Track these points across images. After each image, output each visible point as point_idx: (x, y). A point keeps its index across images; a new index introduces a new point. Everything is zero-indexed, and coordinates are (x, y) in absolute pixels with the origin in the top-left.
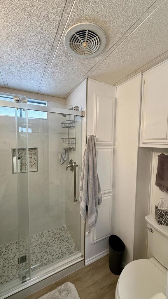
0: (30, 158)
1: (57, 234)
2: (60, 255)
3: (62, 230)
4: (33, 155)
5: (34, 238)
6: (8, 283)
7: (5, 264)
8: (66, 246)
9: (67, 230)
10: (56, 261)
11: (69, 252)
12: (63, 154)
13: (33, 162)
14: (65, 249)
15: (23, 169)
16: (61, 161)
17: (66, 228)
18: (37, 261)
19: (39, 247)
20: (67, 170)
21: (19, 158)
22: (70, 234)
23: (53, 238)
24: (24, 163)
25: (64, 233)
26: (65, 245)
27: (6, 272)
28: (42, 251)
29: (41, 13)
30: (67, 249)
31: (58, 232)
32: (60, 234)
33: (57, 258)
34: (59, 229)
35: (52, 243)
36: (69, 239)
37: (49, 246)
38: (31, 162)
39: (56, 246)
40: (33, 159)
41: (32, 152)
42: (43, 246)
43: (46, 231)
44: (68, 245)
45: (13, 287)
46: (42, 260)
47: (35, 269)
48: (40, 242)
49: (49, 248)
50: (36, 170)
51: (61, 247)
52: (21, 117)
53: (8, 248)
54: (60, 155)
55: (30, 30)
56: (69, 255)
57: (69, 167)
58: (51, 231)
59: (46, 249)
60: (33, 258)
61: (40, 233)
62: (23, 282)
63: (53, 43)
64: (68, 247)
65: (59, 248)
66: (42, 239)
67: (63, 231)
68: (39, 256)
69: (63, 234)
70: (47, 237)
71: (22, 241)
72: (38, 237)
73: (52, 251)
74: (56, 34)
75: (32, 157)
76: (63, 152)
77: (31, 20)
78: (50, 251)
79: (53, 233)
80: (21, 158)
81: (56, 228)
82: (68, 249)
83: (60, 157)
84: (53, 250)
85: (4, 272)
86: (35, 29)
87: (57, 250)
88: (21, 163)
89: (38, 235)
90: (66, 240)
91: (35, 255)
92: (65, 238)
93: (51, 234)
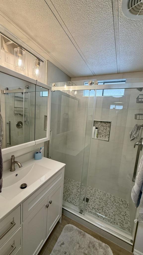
0: (105, 129)
1: (117, 202)
2: (112, 220)
3: (124, 203)
4: (107, 127)
5: (99, 192)
6: (74, 206)
7: (77, 194)
8: (121, 219)
9: (129, 207)
10: (106, 221)
11: (120, 225)
12: (134, 130)
13: (107, 133)
14: (119, 220)
15: (98, 137)
16: (131, 137)
17: (128, 205)
18: (94, 209)
19: (99, 201)
20: (135, 147)
21: (97, 128)
22: (129, 212)
23: (112, 203)
24: (100, 132)
25: (124, 207)
26: (120, 217)
27: (76, 199)
28: (100, 206)
29: (94, 5)
30: (120, 221)
31: (119, 202)
32: (120, 205)
33: (109, 221)
34: (120, 200)
35: (109, 206)
36: (127, 215)
37: (107, 206)
38: (105, 133)
39: (112, 211)
40: (107, 130)
41: (107, 124)
42: (102, 203)
43: (109, 194)
44: (122, 219)
45: (74, 210)
46: (97, 211)
47: (90, 213)
48: (101, 198)
49: (106, 207)
50: (108, 140)
51: (115, 215)
52: (103, 96)
53: (82, 187)
54: (131, 131)
55: (93, 25)
56: (120, 228)
57: (137, 144)
58: (113, 196)
59: (103, 206)
60: (93, 205)
61: (104, 192)
62: (80, 213)
63: (114, 21)
64: (122, 221)
65: (114, 215)
66: (104, 197)
67: (124, 205)
68: (96, 207)
69: (122, 206)
70: (108, 199)
71: (91, 188)
72: (101, 193)
73: (106, 211)
74: (113, 12)
75: (106, 129)
76: (134, 129)
77: (90, 16)
78: (105, 210)
79: (114, 200)
80: (99, 128)
81: (118, 198)
82: (122, 222)
83: (130, 133)
84: (108, 211)
85: (75, 198)
86: (95, 21)
87: (111, 214)
88: (98, 132)
89: (102, 192)
90: (122, 213)
91: (94, 204)
92: (123, 211)
93: (112, 199)
